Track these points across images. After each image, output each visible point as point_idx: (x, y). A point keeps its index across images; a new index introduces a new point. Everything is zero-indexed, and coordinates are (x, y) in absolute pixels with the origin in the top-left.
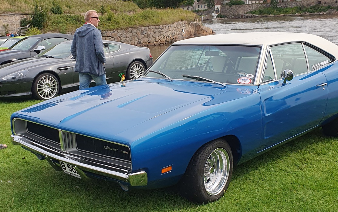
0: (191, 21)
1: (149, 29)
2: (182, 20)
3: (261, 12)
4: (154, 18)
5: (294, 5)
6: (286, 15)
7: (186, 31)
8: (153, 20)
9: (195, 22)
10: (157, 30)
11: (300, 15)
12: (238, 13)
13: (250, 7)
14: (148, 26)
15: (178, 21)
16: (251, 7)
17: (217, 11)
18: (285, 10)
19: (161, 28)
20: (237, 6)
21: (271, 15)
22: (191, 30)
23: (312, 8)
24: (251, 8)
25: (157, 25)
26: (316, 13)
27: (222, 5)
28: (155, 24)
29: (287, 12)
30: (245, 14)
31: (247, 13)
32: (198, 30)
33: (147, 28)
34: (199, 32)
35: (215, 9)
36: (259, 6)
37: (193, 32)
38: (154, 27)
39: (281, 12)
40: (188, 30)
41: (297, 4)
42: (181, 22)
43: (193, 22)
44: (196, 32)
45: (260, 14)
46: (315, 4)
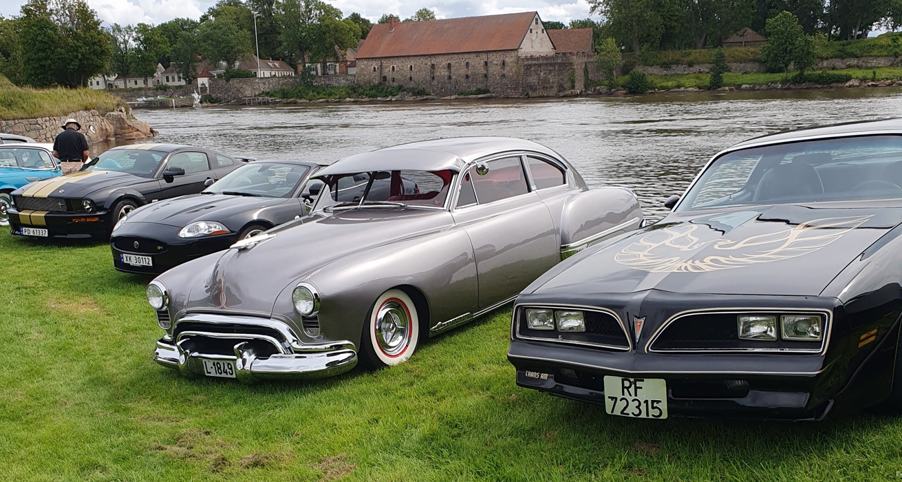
0: (107, 110)
1: (16, 124)
2: (86, 109)
3: (285, 95)
4: (25, 106)
5: (344, 81)
6: (330, 100)
7: (97, 128)
8: (23, 108)
9: (114, 113)
10: (32, 127)
11: (354, 102)
12: (242, 94)
13: (264, 84)
14: (14, 119)
15: (76, 111)
16: (266, 83)
17: (203, 89)
18: (328, 92)
19: (39, 122)
20: (240, 82)
21: (304, 101)
22: (108, 128)
23: (373, 89)
24: (267, 86)
25: (32, 118)
26: (379, 98)
27: (211, 77)
28: (27, 116)
29: (330, 94)
30: (255, 96)
31: (259, 95)
32: (122, 128)
33: (11, 122)
34: (123, 131)
35: (199, 86)
36: (281, 82)
37: (113, 131)
38: (25, 122)
39: (321, 96)
40: (102, 128)
41: (347, 80)
42: (85, 113)
43: (111, 113)
44: (119, 130)
45: (284, 98)
46: (377, 82)
